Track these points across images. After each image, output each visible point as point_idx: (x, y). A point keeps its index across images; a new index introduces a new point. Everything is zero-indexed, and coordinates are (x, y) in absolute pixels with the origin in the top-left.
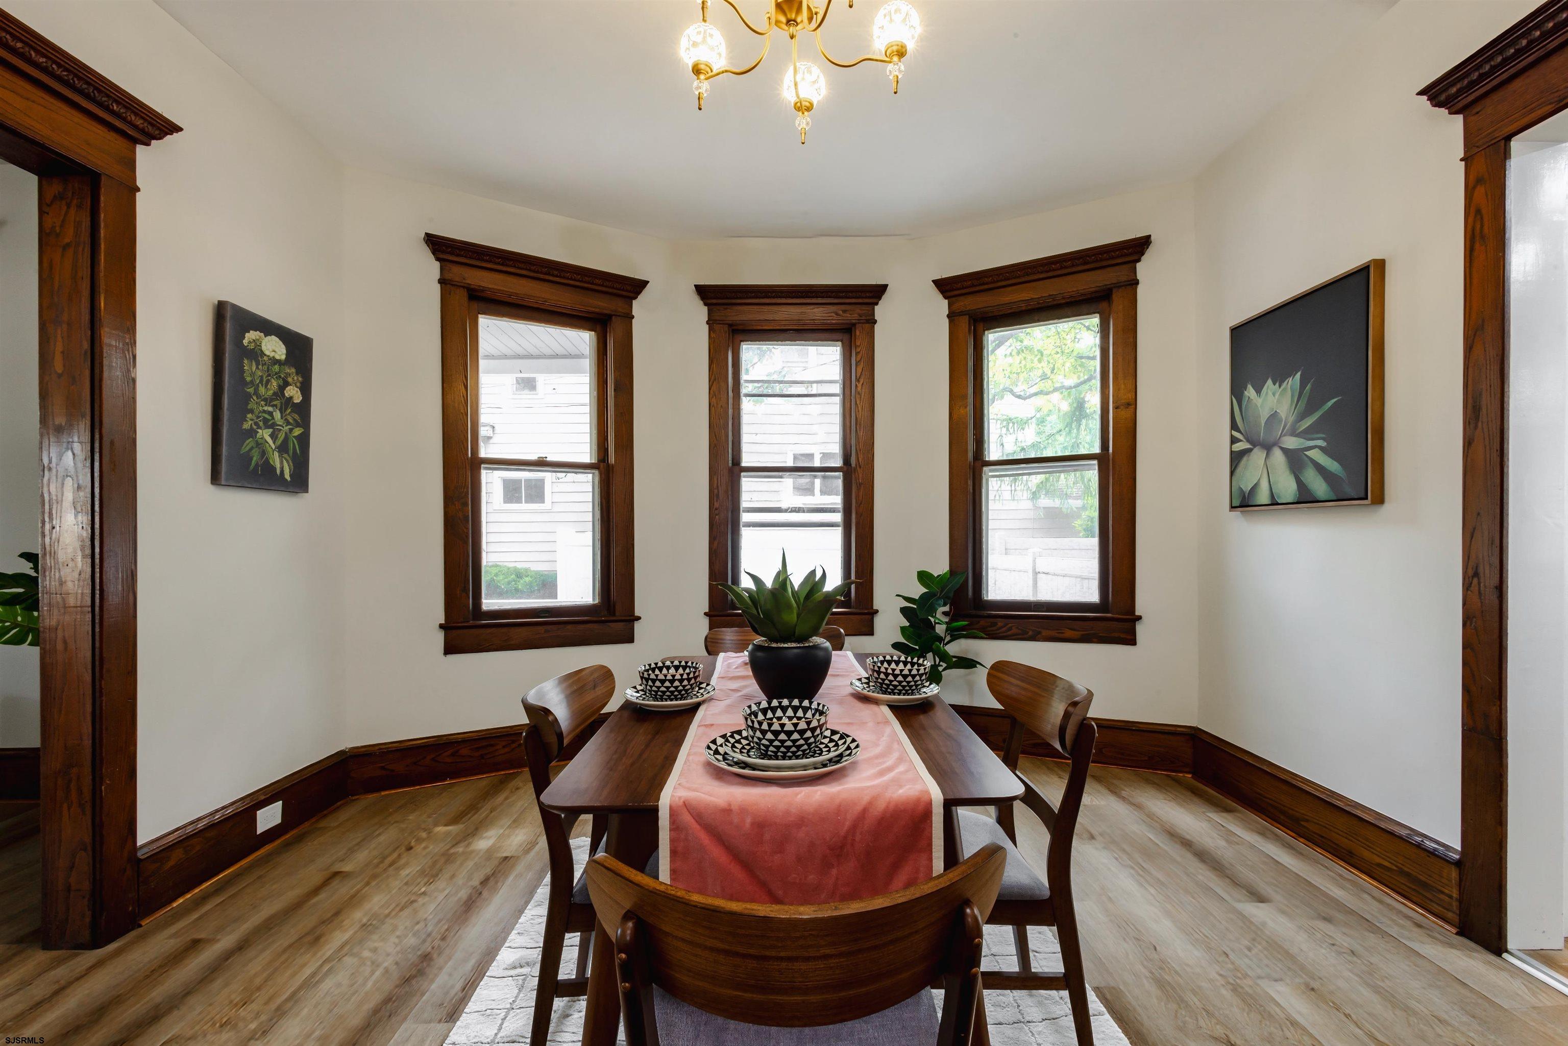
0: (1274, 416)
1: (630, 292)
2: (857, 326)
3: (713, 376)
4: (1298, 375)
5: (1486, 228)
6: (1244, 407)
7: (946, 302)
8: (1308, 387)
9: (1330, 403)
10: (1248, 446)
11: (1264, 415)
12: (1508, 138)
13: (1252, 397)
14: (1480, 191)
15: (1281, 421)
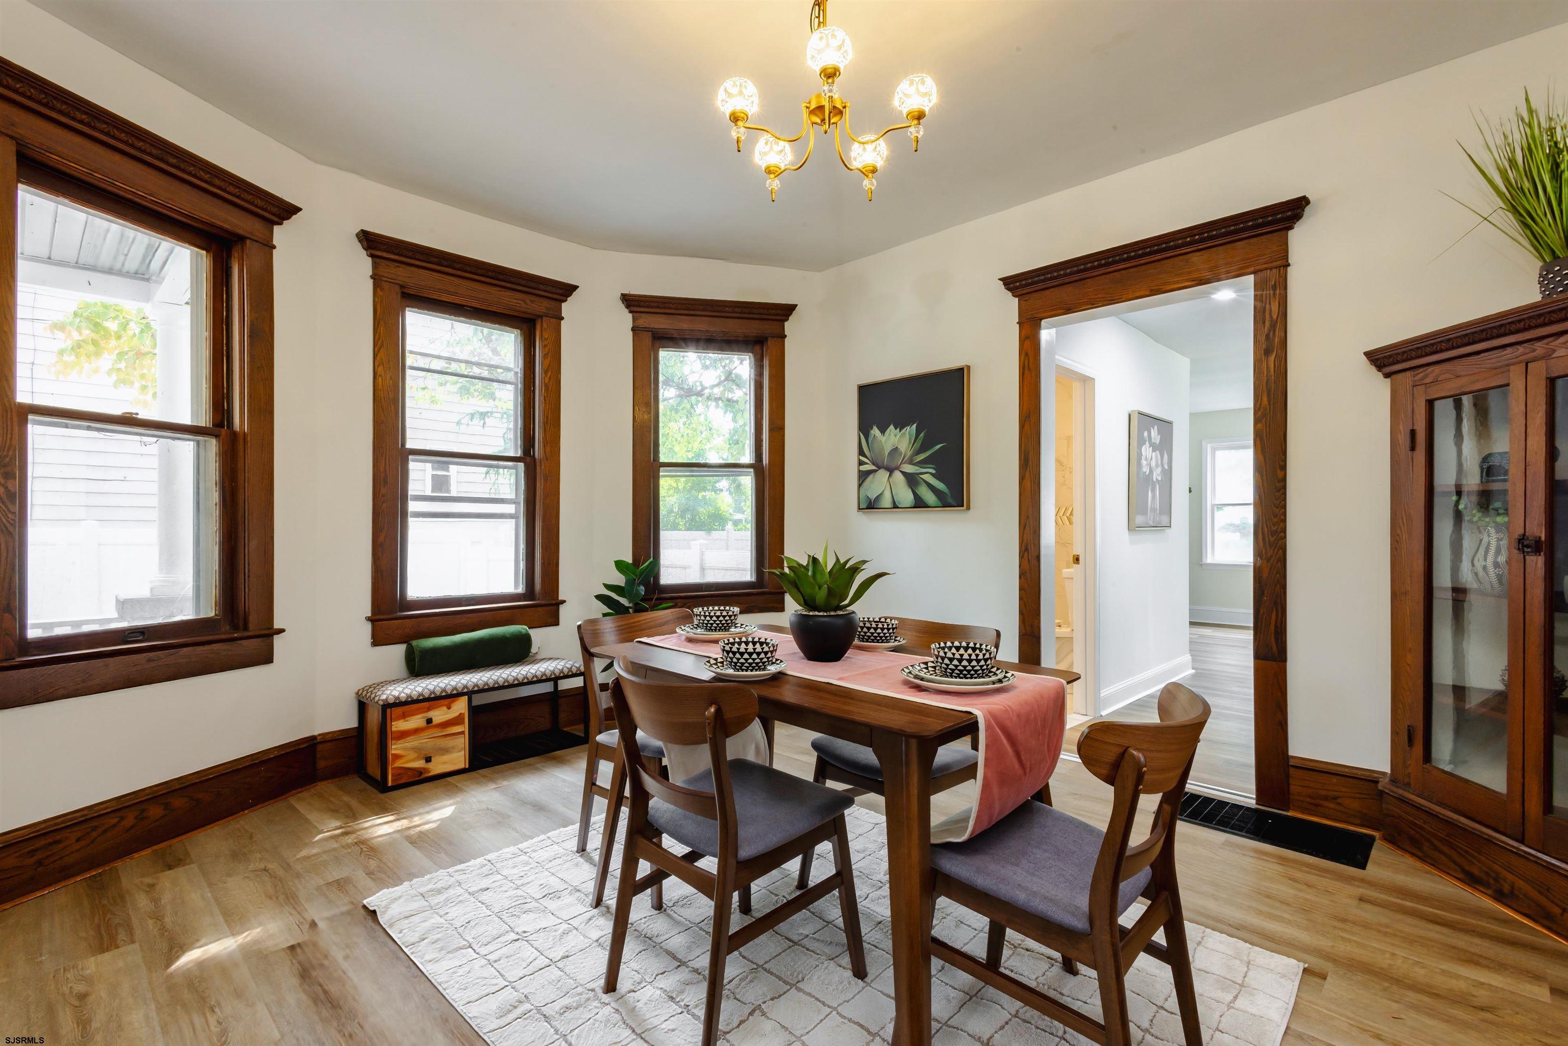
0: (895, 450)
1: (274, 214)
2: (544, 318)
3: (380, 341)
4: (914, 426)
5: (1031, 364)
6: (870, 442)
7: (629, 317)
8: (922, 435)
9: (938, 447)
10: (874, 468)
11: (888, 449)
12: (1041, 320)
13: (877, 435)
14: (1027, 343)
15: (901, 454)
